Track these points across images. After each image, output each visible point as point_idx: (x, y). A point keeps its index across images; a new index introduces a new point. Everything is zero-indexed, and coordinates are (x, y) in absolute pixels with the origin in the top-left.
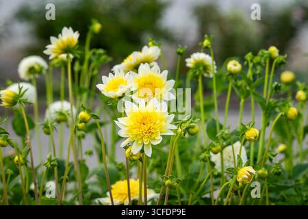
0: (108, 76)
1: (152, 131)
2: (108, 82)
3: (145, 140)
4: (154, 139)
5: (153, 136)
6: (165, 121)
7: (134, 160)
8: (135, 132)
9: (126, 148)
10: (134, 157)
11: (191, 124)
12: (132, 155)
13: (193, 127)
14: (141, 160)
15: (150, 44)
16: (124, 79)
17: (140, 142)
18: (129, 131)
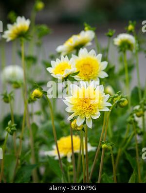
0: (55, 61)
1: (92, 108)
2: (56, 66)
3: (87, 115)
4: (94, 114)
5: (94, 112)
6: (102, 100)
7: (78, 130)
8: (79, 108)
9: (72, 120)
10: (78, 128)
11: (122, 99)
12: (77, 127)
13: (123, 101)
14: (83, 130)
15: (86, 28)
16: (69, 64)
17: (83, 117)
18: (75, 108)
